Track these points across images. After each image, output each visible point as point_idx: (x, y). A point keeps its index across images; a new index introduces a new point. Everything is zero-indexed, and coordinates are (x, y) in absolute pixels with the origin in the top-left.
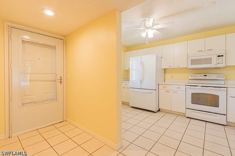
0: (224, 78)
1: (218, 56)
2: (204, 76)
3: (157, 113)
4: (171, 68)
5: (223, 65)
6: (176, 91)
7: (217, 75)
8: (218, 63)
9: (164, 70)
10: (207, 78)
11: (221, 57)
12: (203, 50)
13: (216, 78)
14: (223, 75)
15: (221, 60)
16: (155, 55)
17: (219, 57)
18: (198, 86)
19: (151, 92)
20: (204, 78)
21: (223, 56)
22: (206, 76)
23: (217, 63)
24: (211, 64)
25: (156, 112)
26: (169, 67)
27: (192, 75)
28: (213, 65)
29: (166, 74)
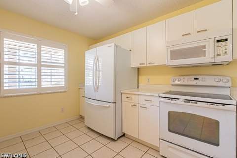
0: (229, 84)
1: (218, 41)
2: (195, 79)
3: (117, 142)
4: (143, 66)
5: (228, 58)
6: (145, 106)
7: (216, 77)
8: (218, 55)
9: (137, 69)
10: (198, 82)
11: (224, 43)
12: (191, 32)
13: (215, 84)
14: (227, 78)
15: (224, 47)
16: (113, 44)
17: (220, 43)
18: (178, 99)
19: (108, 106)
20: (194, 82)
21: (226, 40)
22: (198, 79)
23: (216, 54)
24: (205, 56)
25: (116, 139)
26: (140, 64)
27: (176, 78)
28: (207, 59)
29: (140, 77)
